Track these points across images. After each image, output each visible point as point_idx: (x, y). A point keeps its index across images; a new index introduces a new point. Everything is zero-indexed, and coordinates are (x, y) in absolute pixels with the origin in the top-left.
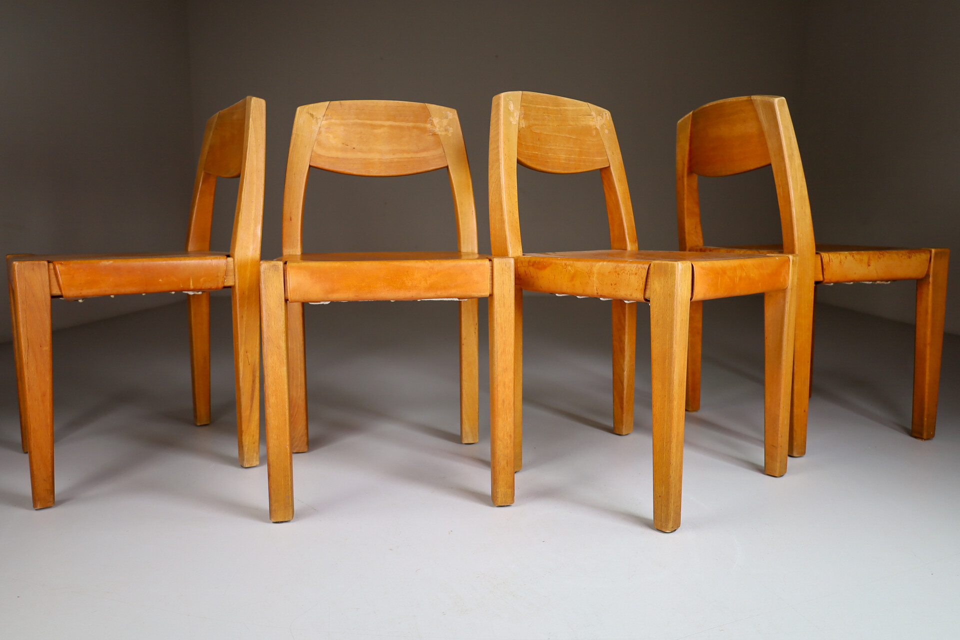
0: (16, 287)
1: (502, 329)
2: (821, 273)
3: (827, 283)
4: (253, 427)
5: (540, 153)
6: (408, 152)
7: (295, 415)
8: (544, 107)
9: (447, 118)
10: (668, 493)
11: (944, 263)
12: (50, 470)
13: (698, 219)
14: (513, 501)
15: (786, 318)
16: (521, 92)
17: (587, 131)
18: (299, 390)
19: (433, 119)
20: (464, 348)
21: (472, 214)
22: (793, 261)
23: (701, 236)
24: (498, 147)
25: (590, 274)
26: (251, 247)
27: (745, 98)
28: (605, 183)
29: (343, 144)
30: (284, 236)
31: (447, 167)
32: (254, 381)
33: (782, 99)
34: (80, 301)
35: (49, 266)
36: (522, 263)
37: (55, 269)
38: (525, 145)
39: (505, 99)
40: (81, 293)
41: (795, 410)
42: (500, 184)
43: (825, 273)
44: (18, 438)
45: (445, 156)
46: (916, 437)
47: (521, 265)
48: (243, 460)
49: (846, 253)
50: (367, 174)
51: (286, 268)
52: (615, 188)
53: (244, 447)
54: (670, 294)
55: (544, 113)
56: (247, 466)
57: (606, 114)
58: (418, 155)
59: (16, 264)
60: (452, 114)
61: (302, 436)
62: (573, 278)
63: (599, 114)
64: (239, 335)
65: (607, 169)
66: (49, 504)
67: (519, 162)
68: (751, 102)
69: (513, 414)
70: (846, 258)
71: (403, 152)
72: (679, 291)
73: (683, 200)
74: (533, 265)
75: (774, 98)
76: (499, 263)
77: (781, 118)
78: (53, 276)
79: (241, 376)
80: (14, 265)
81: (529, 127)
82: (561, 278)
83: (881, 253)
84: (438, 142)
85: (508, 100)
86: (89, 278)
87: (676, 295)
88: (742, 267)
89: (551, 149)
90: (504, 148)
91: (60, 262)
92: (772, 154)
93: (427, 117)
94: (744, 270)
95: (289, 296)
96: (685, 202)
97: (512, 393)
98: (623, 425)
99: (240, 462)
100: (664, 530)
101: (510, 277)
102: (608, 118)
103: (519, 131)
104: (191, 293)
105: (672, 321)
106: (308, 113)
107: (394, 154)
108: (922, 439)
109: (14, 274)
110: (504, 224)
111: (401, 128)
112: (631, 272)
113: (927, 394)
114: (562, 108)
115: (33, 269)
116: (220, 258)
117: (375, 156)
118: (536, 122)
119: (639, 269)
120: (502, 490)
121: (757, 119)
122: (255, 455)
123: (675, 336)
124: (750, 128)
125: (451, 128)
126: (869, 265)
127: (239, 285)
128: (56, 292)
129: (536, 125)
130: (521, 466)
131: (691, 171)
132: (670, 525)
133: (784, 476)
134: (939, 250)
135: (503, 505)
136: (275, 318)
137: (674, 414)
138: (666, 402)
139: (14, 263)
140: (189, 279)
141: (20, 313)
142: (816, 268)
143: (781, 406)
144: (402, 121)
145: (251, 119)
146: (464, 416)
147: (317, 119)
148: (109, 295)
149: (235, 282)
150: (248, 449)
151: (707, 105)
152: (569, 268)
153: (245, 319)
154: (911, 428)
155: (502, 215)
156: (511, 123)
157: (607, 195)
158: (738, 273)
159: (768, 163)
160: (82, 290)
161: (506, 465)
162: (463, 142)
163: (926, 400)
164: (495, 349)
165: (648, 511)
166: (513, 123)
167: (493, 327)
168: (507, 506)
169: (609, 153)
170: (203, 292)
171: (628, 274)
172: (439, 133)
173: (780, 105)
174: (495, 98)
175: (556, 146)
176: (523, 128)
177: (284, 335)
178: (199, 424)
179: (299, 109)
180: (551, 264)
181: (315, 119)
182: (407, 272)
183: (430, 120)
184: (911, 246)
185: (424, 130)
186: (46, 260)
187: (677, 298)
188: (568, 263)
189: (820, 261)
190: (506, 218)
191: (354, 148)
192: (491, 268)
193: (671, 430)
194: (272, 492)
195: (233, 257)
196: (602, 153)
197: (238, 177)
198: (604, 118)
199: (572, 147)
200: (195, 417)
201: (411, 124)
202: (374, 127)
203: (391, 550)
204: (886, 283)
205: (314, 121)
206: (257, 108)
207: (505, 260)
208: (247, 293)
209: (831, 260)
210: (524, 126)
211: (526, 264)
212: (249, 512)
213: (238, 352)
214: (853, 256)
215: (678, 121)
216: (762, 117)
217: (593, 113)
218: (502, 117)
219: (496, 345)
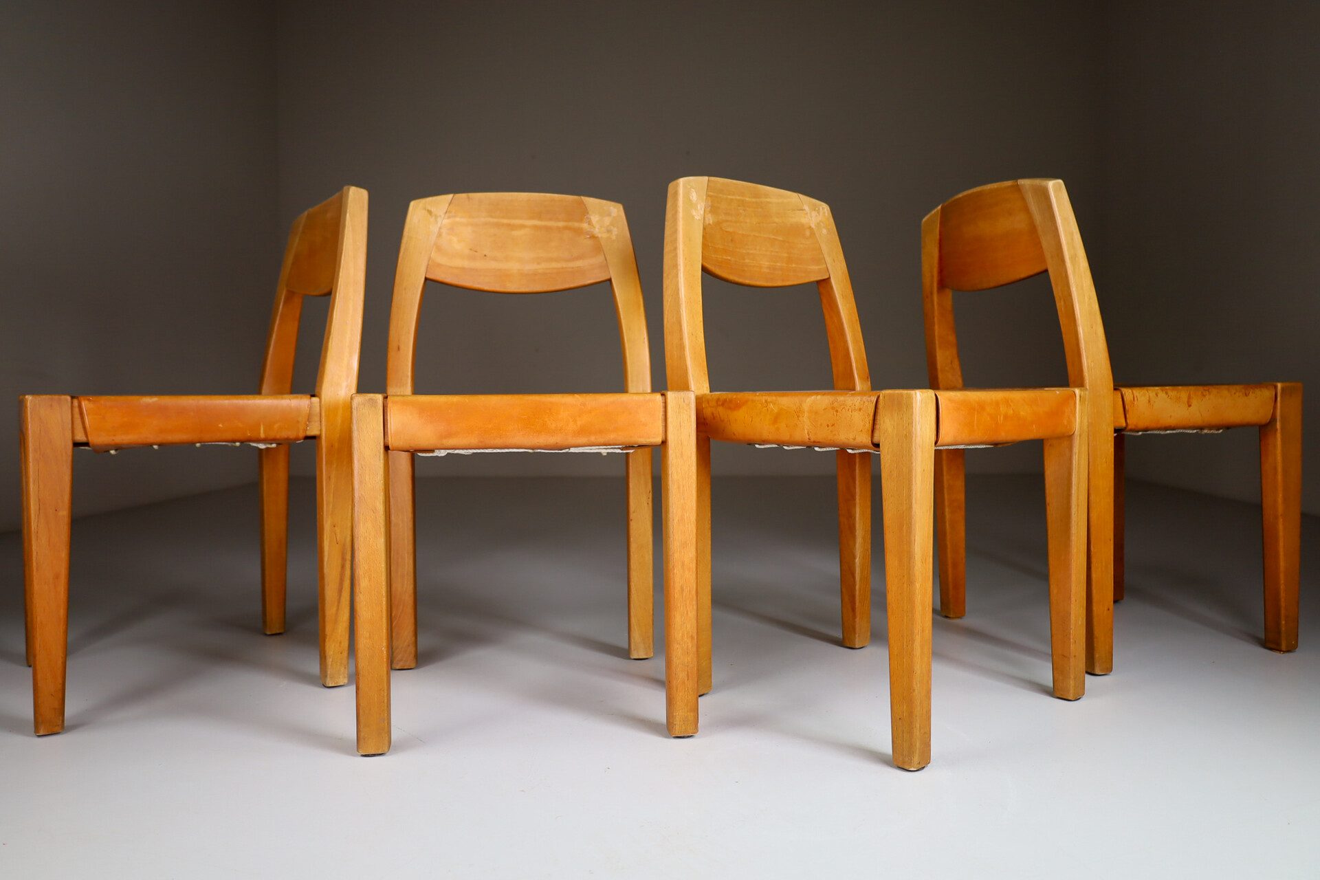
0: (27, 429)
1: (679, 488)
2: (1123, 416)
3: (1132, 430)
4: (340, 631)
5: (733, 259)
6: (557, 260)
7: (400, 617)
8: (738, 198)
9: (609, 215)
10: (911, 714)
11: (1295, 403)
12: (60, 681)
13: (954, 351)
14: (696, 729)
15: (1074, 476)
16: (706, 178)
17: (798, 230)
18: (406, 582)
19: (592, 218)
20: (633, 525)
21: (644, 342)
22: (1080, 397)
23: (959, 373)
24: (675, 249)
25: (799, 412)
26: (344, 385)
27: (1009, 183)
28: (825, 301)
29: (471, 249)
30: (390, 372)
31: (610, 280)
32: (343, 567)
33: (1059, 183)
34: (113, 452)
35: (72, 403)
36: (708, 403)
37: (80, 407)
38: (712, 247)
39: (684, 186)
40: (113, 440)
41: (1095, 608)
42: (679, 298)
43: (1128, 416)
44: (22, 648)
45: (607, 266)
46: (1271, 649)
47: (707, 405)
48: (326, 676)
49: (1157, 388)
50: (502, 290)
51: (387, 404)
52: (837, 306)
53: (328, 658)
54: (906, 435)
55: (739, 206)
56: (330, 685)
57: (823, 209)
58: (571, 265)
59: (29, 398)
60: (616, 210)
61: (409, 646)
62: (776, 419)
63: (814, 208)
64: (325, 503)
65: (826, 281)
66: (56, 729)
67: (704, 269)
68: (1018, 189)
69: (695, 607)
70: (1157, 395)
71: (551, 260)
72: (919, 430)
73: (933, 324)
74: (723, 405)
75: (1047, 182)
76: (675, 398)
77: (1058, 207)
78: (77, 416)
79: (326, 559)
80: (27, 400)
81: (718, 223)
82: (761, 420)
83: (1206, 388)
84: (597, 246)
85: (689, 187)
86: (125, 419)
87: (914, 436)
88: (1007, 402)
89: (748, 254)
90: (683, 251)
91: (88, 398)
92: (1048, 255)
93: (583, 213)
94: (1010, 405)
95: (391, 443)
96: (936, 327)
97: (694, 576)
98: (855, 633)
99: (321, 681)
100: (907, 767)
101: (690, 417)
102: (826, 214)
103: (704, 229)
104: (262, 446)
105: (910, 471)
106: (425, 209)
107: (538, 264)
108: (1280, 651)
109: (26, 412)
110: (684, 350)
111: (548, 229)
112: (853, 407)
113: (1282, 587)
114: (763, 200)
115: (51, 406)
116: (301, 398)
117: (514, 266)
118: (729, 218)
119: (864, 402)
120: (680, 713)
121: (1026, 209)
122: (342, 669)
123: (914, 492)
124: (1017, 222)
125: (615, 229)
126: (1190, 406)
127: (326, 434)
128: (80, 437)
129: (727, 221)
130: (710, 686)
131: (942, 285)
132: (916, 759)
133: (1080, 700)
134: (1288, 384)
135: (682, 735)
136: (370, 470)
137: (916, 600)
138: (905, 585)
139: (27, 397)
140: (259, 426)
141: (31, 464)
142: (1115, 408)
143: (1073, 599)
144: (551, 219)
145: (348, 215)
146: (633, 620)
147: (436, 217)
148: (151, 445)
149: (321, 430)
150: (332, 661)
151: (960, 195)
152: (772, 406)
153: (333, 480)
154: (1263, 637)
155: (681, 339)
156: (693, 217)
157: (827, 317)
158: (1001, 409)
159: (1043, 268)
160: (114, 436)
161: (686, 679)
162: (631, 246)
163: (1282, 595)
164: (670, 516)
165: (885, 745)
166: (696, 217)
167: (667, 485)
168: (688, 737)
169: (828, 260)
170: (278, 444)
171: (850, 410)
172: (600, 235)
173: (1056, 190)
174: (671, 186)
175: (756, 249)
176: (709, 224)
177: (382, 494)
178: (268, 633)
179: (412, 204)
180: (747, 401)
181: (433, 218)
182: (550, 409)
183: (588, 218)
184: (1248, 379)
185: (579, 232)
186: (68, 395)
187: (915, 440)
188: (769, 399)
189: (1121, 400)
190: (687, 342)
191: (485, 256)
192: (664, 404)
193: (913, 624)
194: (361, 711)
195: (319, 397)
196: (819, 259)
197: (328, 295)
198: (821, 214)
199: (777, 252)
200: (264, 622)
201: (561, 224)
202: (512, 227)
203: (523, 791)
204: (1216, 432)
205: (432, 220)
206: (357, 201)
207: (682, 394)
208: (336, 445)
209: (1136, 399)
210: (711, 222)
211: (714, 403)
212: (329, 742)
213: (323, 525)
214: (1167, 393)
215: (922, 218)
216: (1033, 207)
217: (806, 207)
218: (680, 210)
219: (671, 510)
